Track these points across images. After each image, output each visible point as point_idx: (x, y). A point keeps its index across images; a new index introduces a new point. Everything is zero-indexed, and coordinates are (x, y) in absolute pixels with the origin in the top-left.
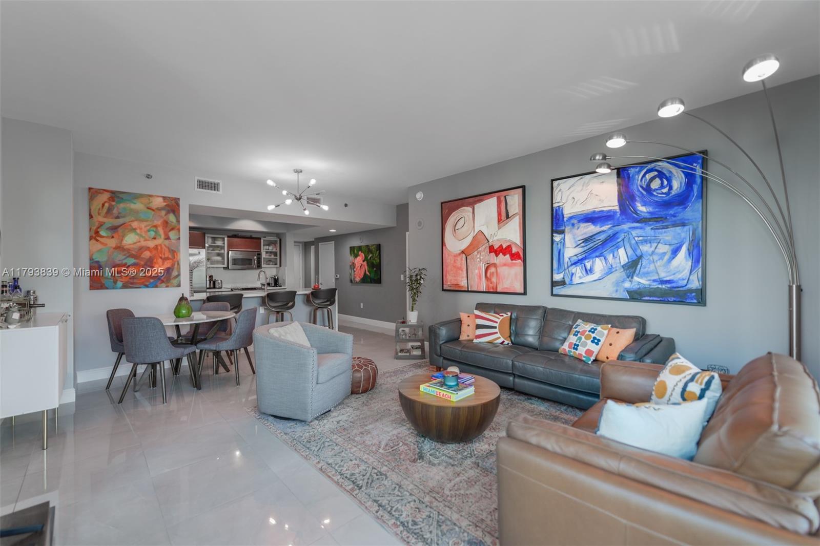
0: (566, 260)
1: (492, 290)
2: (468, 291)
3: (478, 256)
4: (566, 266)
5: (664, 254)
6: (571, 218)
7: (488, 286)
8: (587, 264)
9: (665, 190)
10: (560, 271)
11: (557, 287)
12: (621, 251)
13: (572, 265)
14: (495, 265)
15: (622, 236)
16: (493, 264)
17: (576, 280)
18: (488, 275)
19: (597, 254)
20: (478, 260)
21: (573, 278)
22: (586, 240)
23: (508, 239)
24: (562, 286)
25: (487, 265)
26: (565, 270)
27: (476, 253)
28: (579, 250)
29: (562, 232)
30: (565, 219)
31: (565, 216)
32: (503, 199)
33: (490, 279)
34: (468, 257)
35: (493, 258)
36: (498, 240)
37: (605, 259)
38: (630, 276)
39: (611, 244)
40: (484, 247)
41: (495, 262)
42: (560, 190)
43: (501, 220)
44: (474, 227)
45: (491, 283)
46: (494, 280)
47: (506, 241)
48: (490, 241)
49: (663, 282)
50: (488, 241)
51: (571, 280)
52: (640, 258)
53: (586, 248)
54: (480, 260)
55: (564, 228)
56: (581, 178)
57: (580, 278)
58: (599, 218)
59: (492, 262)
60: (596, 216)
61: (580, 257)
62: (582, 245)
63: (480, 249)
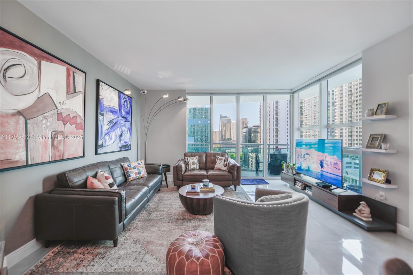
0: (104, 132)
1: (58, 159)
2: (27, 166)
3: (44, 122)
4: (104, 136)
5: (126, 131)
6: (106, 107)
7: (54, 155)
8: (110, 134)
9: (127, 107)
10: (102, 138)
11: (100, 149)
12: (119, 129)
13: (106, 135)
14: (62, 133)
15: (119, 122)
16: (61, 131)
17: (107, 144)
18: (55, 143)
19: (113, 130)
20: (44, 126)
21: (106, 143)
22: (111, 122)
23: (75, 110)
24: (102, 148)
25: (54, 133)
26: (103, 138)
27: (41, 117)
28: (108, 127)
29: (102, 115)
30: (104, 107)
31: (104, 106)
32: (71, 73)
33: (57, 148)
34: (29, 121)
35: (61, 127)
36: (66, 109)
37: (115, 133)
38: (120, 141)
39: (116, 126)
40: (52, 112)
41: (63, 130)
42: (102, 89)
43: (70, 91)
44: (39, 85)
45: (58, 151)
46: (61, 148)
47: (73, 112)
48: (59, 108)
49: (126, 142)
50: (57, 108)
51: (105, 144)
52: (122, 132)
53: (110, 126)
54: (47, 127)
55: (103, 113)
56: (109, 88)
57: (108, 142)
58: (114, 111)
59: (59, 130)
60: (113, 110)
61: (109, 131)
62: (109, 124)
63: (47, 114)
